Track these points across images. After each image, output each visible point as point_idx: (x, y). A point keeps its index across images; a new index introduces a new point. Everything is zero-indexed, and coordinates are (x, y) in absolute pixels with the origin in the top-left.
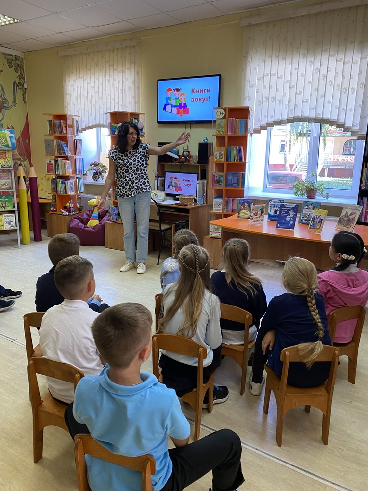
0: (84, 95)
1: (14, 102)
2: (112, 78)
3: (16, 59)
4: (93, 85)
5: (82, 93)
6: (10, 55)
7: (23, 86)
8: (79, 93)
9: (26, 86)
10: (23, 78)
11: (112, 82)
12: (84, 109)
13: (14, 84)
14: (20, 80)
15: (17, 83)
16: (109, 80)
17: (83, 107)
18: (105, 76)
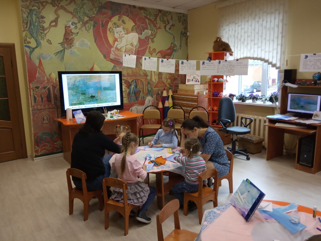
0: (234, 35)
1: (180, 46)
2: (261, 20)
3: (184, 16)
6: (180, 13)
7: (187, 34)
9: (188, 34)
10: (187, 28)
11: (261, 23)
13: (181, 33)
14: (185, 30)
15: (183, 33)
16: (258, 22)
18: (255, 18)
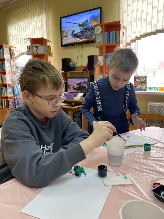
0: (18, 34)
2: (33, 21)
4: (22, 27)
5: (17, 33)
8: (15, 33)
11: (33, 23)
12: (19, 43)
16: (31, 22)
17: (18, 42)
18: (29, 20)
